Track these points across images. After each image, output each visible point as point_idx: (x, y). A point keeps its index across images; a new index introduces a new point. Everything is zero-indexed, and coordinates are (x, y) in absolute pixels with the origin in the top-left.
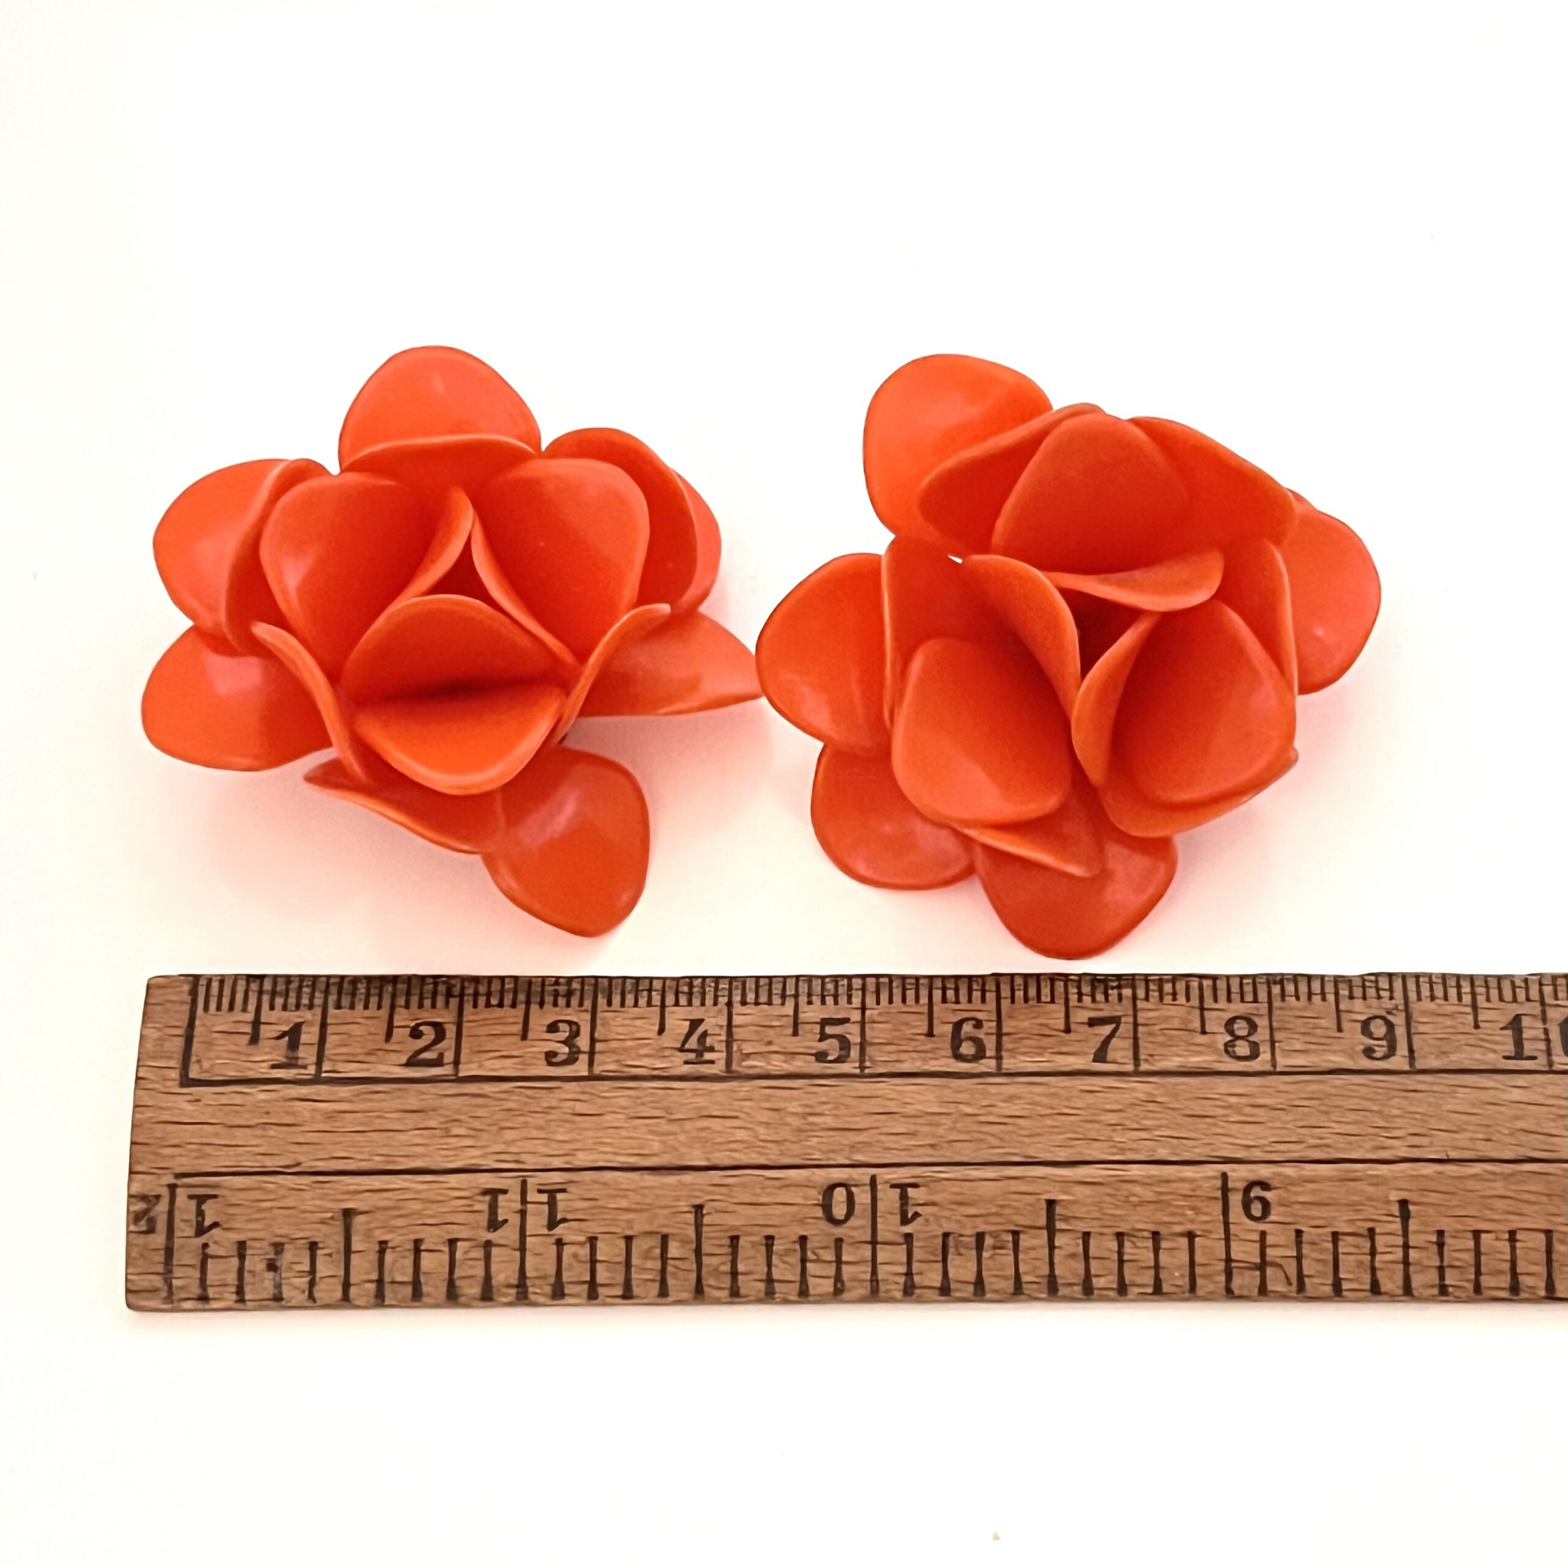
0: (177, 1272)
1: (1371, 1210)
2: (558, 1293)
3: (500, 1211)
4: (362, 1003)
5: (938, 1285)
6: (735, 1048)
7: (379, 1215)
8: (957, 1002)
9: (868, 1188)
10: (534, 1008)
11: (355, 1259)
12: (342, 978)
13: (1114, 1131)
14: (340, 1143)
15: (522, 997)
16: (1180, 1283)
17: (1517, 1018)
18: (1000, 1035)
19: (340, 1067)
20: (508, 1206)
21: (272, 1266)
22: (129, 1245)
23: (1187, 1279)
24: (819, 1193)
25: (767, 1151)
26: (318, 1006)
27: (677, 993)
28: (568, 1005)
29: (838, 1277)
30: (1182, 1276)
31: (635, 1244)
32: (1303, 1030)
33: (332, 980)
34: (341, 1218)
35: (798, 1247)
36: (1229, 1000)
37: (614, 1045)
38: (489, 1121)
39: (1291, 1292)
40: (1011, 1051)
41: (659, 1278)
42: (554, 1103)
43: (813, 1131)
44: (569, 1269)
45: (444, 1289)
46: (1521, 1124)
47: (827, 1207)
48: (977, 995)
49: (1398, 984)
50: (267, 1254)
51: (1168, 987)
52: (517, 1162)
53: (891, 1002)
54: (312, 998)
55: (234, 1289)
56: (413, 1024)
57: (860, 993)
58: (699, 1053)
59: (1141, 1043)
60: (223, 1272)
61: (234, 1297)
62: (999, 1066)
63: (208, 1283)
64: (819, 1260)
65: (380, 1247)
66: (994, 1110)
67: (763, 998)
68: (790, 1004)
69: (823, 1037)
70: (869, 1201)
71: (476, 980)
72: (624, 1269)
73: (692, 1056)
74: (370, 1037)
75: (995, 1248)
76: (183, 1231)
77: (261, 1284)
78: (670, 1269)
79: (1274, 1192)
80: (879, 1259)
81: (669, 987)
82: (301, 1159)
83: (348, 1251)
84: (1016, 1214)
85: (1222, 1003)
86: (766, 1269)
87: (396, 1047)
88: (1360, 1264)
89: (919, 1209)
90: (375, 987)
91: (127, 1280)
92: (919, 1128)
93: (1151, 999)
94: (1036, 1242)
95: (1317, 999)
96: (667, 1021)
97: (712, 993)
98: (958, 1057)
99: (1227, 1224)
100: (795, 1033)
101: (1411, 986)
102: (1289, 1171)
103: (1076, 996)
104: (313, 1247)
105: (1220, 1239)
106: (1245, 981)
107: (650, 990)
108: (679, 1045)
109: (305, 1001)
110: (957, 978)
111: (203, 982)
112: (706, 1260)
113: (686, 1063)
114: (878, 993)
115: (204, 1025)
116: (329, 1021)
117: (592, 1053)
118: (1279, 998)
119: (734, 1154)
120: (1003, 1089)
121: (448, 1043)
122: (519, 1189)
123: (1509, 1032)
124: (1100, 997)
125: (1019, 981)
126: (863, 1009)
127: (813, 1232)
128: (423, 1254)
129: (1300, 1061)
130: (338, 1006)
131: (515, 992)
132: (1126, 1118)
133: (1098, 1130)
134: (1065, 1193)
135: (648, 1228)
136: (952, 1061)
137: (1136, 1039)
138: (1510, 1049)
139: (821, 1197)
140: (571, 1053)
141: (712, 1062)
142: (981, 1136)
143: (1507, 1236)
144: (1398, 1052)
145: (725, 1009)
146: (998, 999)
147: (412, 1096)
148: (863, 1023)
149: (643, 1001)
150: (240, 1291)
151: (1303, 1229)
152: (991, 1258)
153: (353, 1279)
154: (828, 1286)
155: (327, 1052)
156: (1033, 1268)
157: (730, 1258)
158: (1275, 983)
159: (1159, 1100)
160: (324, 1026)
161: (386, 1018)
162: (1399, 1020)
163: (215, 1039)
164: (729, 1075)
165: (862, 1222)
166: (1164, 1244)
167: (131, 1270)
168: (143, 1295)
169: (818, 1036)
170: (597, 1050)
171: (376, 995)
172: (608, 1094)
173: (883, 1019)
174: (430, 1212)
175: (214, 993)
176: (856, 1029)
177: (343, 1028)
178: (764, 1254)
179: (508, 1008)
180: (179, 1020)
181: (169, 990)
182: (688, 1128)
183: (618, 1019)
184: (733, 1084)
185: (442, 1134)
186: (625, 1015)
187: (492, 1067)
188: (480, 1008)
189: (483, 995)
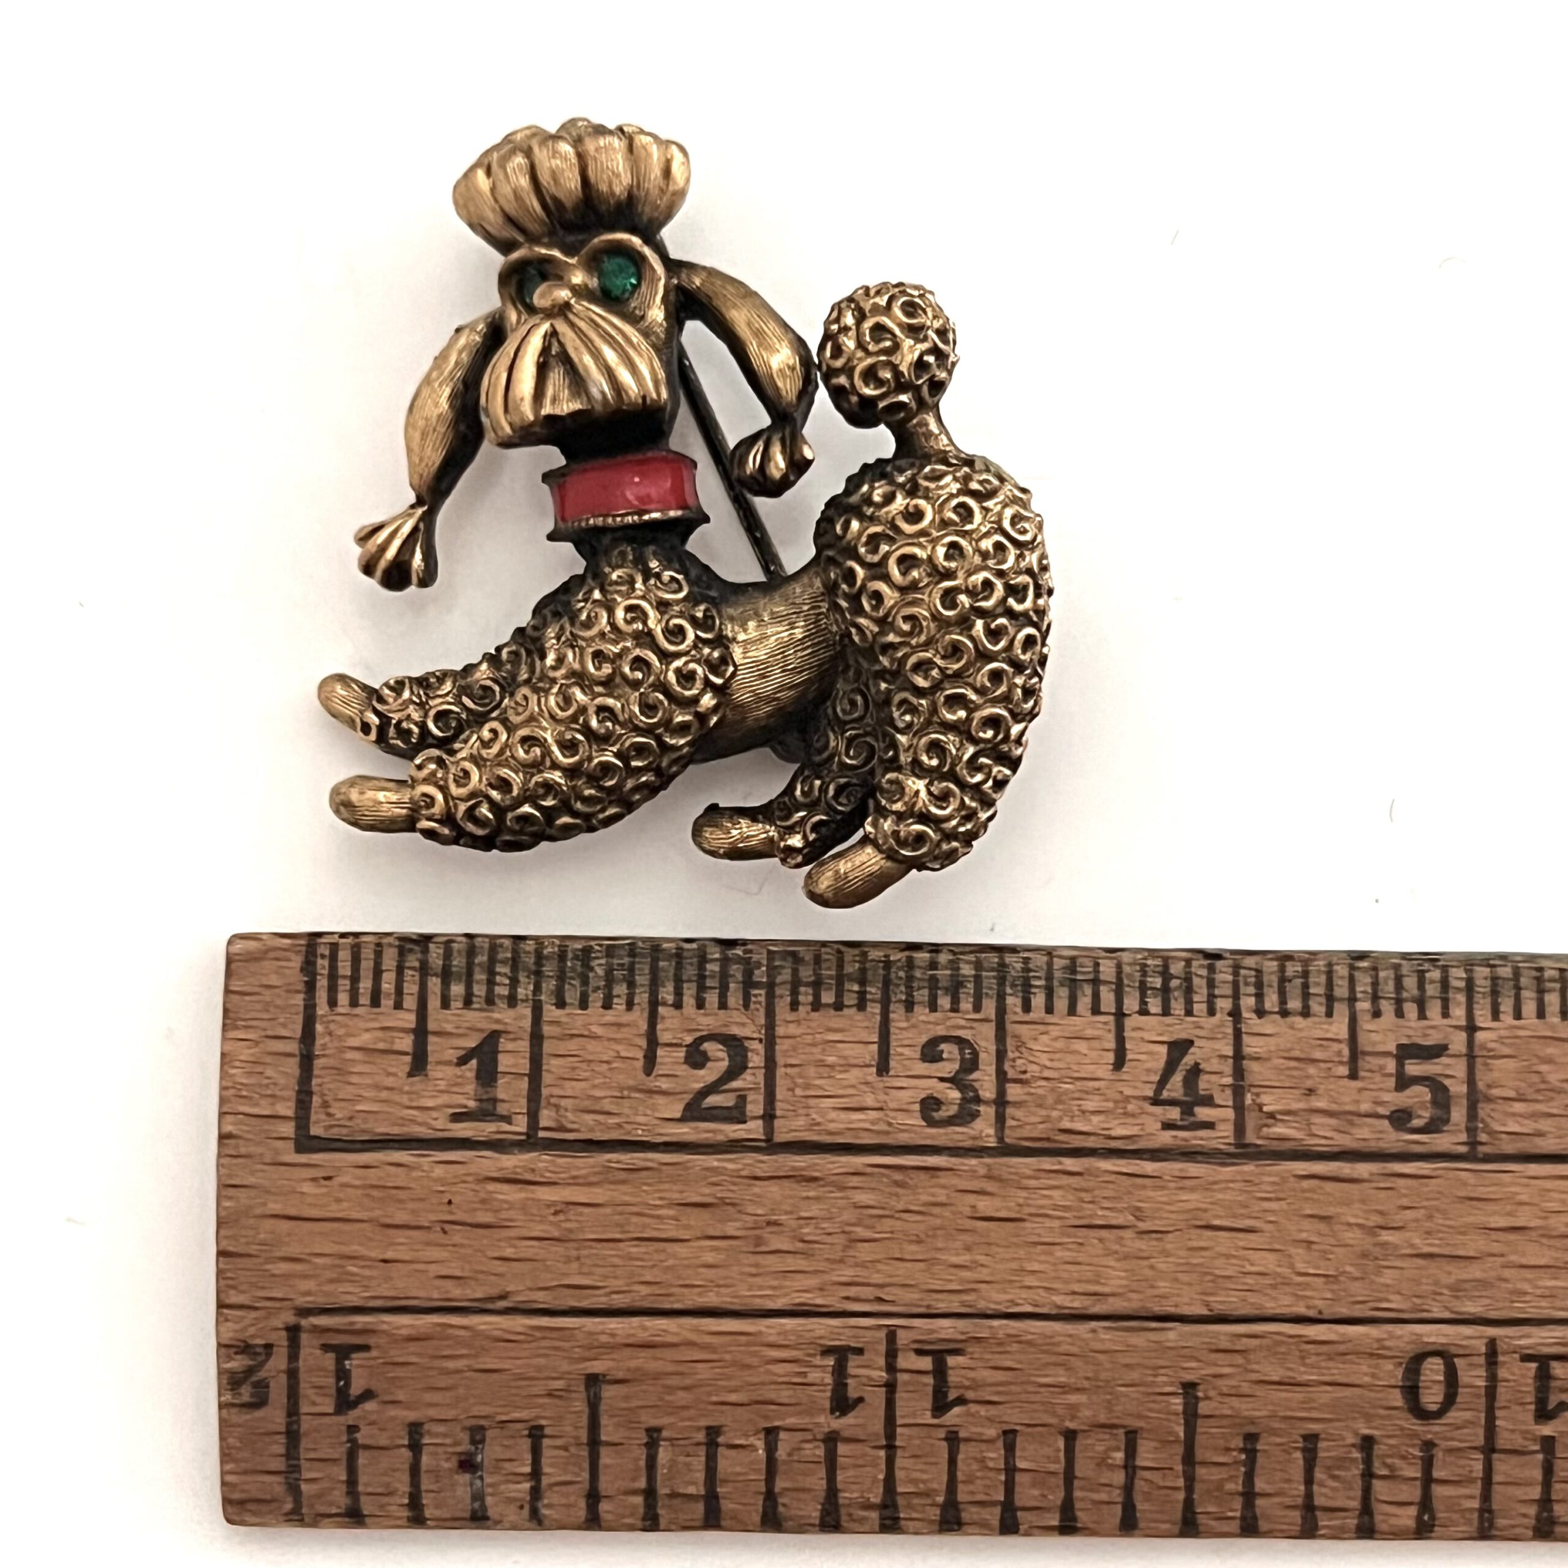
0: (308, 1470)
2: (950, 1520)
3: (851, 1382)
4: (601, 994)
6: (1248, 1099)
7: (646, 1385)
9: (1482, 1360)
10: (897, 1011)
11: (606, 1458)
14: (578, 1259)
15: (874, 990)
19: (569, 1120)
20: (865, 1375)
21: (467, 1464)
22: (223, 1424)
24: (1398, 1367)
25: (1306, 1291)
26: (526, 1000)
27: (1143, 988)
29: (1426, 1504)
31: (1080, 1443)
33: (547, 948)
34: (582, 1388)
35: (1357, 1455)
37: (1040, 1088)
41: (1121, 1499)
42: (942, 1199)
43: (1387, 1256)
44: (969, 1481)
45: (757, 1506)
47: (1411, 1391)
50: (456, 1444)
52: (880, 1300)
53: (1518, 1015)
54: (514, 982)
55: (406, 1501)
56: (689, 1039)
57: (1463, 995)
58: (1187, 1109)
60: (384, 1473)
61: (406, 1513)
63: (361, 1488)
64: (1392, 1476)
65: (650, 1437)
67: (1294, 1004)
68: (1341, 1010)
69: (1403, 1082)
70: (1483, 1382)
72: (1061, 1482)
73: (1174, 1113)
74: (620, 1064)
76: (314, 1404)
77: (449, 1490)
78: (1139, 1485)
80: (1497, 1478)
81: (1130, 976)
82: (510, 1288)
83: (594, 1443)
86: (1302, 1488)
87: (664, 1084)
89: (1566, 1398)
90: (622, 963)
91: (224, 1484)
96: (1128, 1046)
97: (1205, 991)
100: (1353, 1074)
104: (536, 1434)
107: (1096, 982)
108: (1151, 1094)
109: (502, 990)
111: (323, 948)
112: (1201, 1472)
113: (1168, 1126)
114: (1495, 993)
115: (330, 1034)
116: (547, 1030)
117: (1001, 1102)
119: (1253, 1298)
121: (751, 1079)
122: (883, 1348)
126: (1471, 1028)
128: (720, 1449)
130: (561, 1004)
131: (863, 982)
135: (1102, 1418)
139: (1400, 1373)
140: (963, 1099)
141: (1210, 1125)
145: (1229, 1023)
147: (695, 1175)
148: (1471, 1057)
149: (1084, 1003)
150: (415, 1503)
153: (605, 1484)
154: (1407, 1517)
155: (545, 1092)
157: (1243, 1469)
160: (537, 1038)
161: (644, 1026)
163: (354, 1062)
164: (1243, 1152)
165: (1468, 1415)
167: (228, 1467)
168: (249, 1506)
169: (1393, 1079)
170: (1010, 1098)
171: (624, 980)
172: (1033, 1183)
173: (1507, 1051)
174: (733, 1383)
175: (345, 968)
176: (1459, 1069)
177: (572, 1046)
178: (1301, 1462)
179: (853, 1010)
180: (284, 1025)
181: (266, 963)
182: (1169, 1246)
183: (1044, 1038)
184: (1249, 1168)
185: (751, 1249)
186: (1055, 1031)
187: (832, 1126)
188: (803, 1010)
189: (807, 985)
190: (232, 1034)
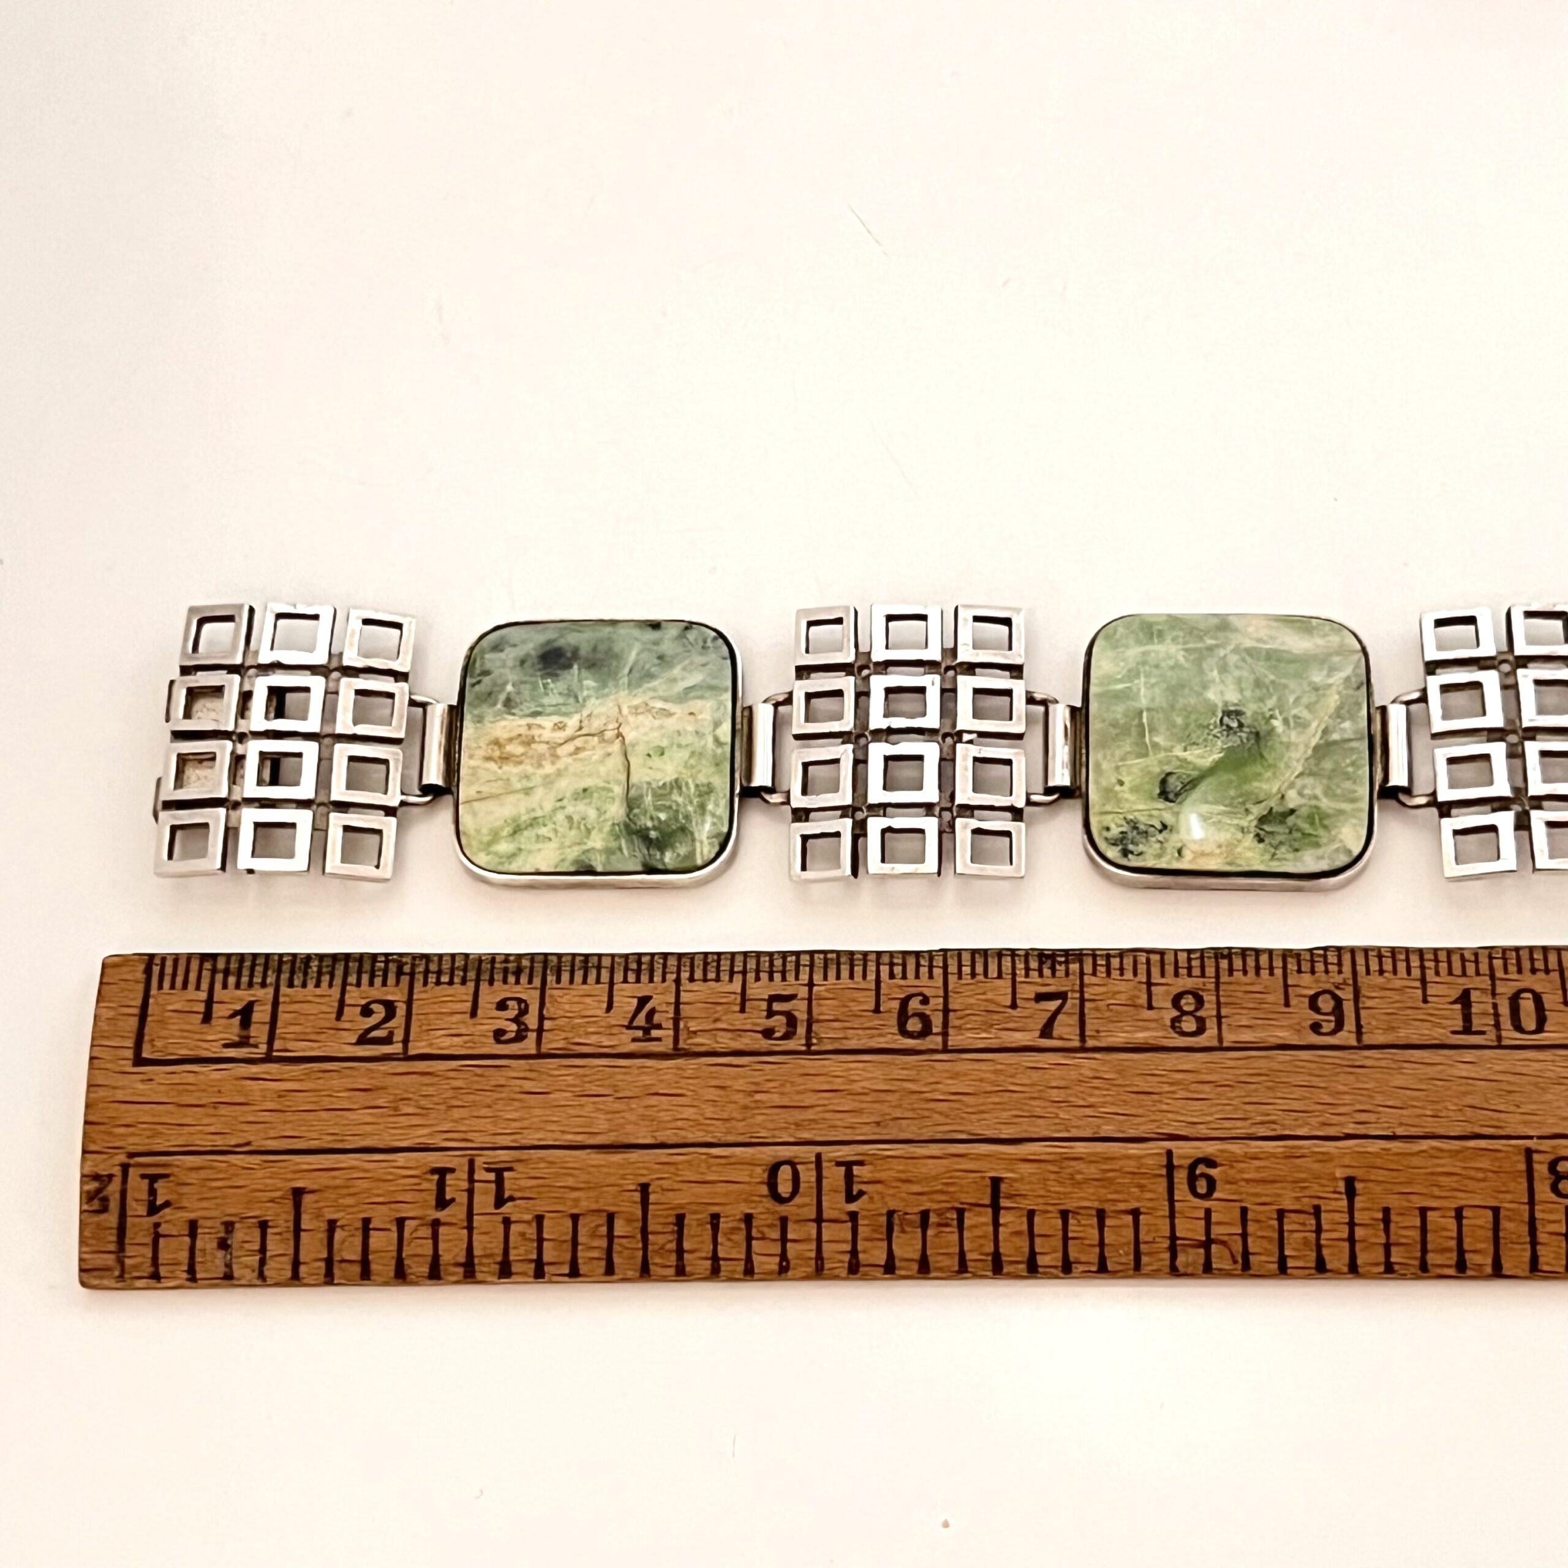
0: (130, 1251)
1: (1316, 1187)
2: (505, 1271)
3: (448, 1189)
4: (314, 981)
5: (883, 1263)
6: (682, 1025)
7: (330, 1195)
8: (904, 977)
9: (813, 1166)
10: (484, 986)
11: (304, 1239)
12: (294, 955)
13: (1060, 1107)
14: (291, 1122)
15: (471, 975)
16: (1123, 1260)
17: (1466, 994)
18: (946, 1011)
19: (290, 1045)
20: (456, 1185)
21: (223, 1245)
22: (82, 1225)
23: (1132, 1257)
24: (764, 1171)
25: (711, 1128)
26: (271, 984)
27: (626, 970)
28: (517, 982)
29: (783, 1256)
30: (1127, 1254)
31: (581, 1222)
32: (1252, 1005)
33: (285, 959)
34: (291, 1197)
35: (743, 1226)
36: (1176, 974)
37: (561, 1022)
38: (435, 1099)
39: (1236, 1270)
40: (959, 1028)
41: (604, 1257)
42: (503, 1083)
43: (758, 1108)
44: (515, 1248)
45: (393, 1268)
46: (1469, 1100)
47: (772, 1186)
48: (924, 970)
49: (1347, 958)
50: (218, 1232)
51: (1115, 962)
52: (465, 1140)
53: (838, 977)
54: (265, 977)
55: (186, 1268)
56: (363, 1002)
57: (807, 969)
58: (646, 1031)
59: (1088, 1021)
60: (174, 1251)
61: (185, 1275)
62: (945, 1042)
63: (160, 1261)
64: (763, 1238)
65: (329, 1225)
66: (940, 1086)
67: (712, 975)
68: (738, 978)
69: (771, 1013)
70: (814, 1179)
71: (426, 957)
72: (570, 1248)
73: (640, 1033)
74: (322, 1016)
75: (940, 1225)
76: (136, 1210)
77: (212, 1261)
78: (616, 1248)
79: (1219, 1169)
80: (825, 1237)
81: (619, 964)
82: (252, 1138)
83: (297, 1230)
84: (961, 1192)
85: (1169, 979)
86: (711, 1247)
87: (347, 1025)
88: (1306, 1242)
89: (864, 1187)
90: (327, 966)
91: (81, 1260)
92: (864, 1105)
93: (1099, 974)
94: (983, 1219)
95: (1265, 973)
96: (615, 999)
97: (660, 971)
98: (904, 1032)
99: (1171, 1201)
100: (743, 1010)
101: (1360, 960)
102: (1235, 1148)
103: (1023, 972)
104: (263, 1226)
105: (1164, 1217)
106: (1192, 956)
107: (599, 968)
108: (626, 1023)
109: (258, 979)
110: (905, 954)
111: (157, 961)
112: (651, 1237)
113: (634, 1040)
114: (826, 968)
115: (157, 1004)
116: (282, 999)
117: (540, 1031)
118: (1227, 973)
119: (683, 1133)
120: (947, 1066)
121: (398, 1021)
122: (466, 1168)
123: (1458, 1006)
124: (1047, 972)
125: (966, 958)
126: (811, 984)
127: (760, 1210)
128: (372, 1232)
129: (1247, 1036)
130: (291, 985)
131: (465, 969)
132: (1071, 1095)
133: (1045, 1108)
134: (1012, 1171)
135: (594, 1206)
136: (899, 1037)
137: (1082, 1015)
138: (1459, 1024)
139: (766, 1175)
140: (518, 1032)
141: (659, 1039)
142: (926, 1113)
143: (1453, 1214)
144: (1346, 1028)
145: (674, 986)
146: (946, 974)
147: (362, 1074)
148: (810, 1000)
149: (592, 978)
150: (191, 1270)
151: (1249, 1206)
152: (936, 1235)
153: (303, 1257)
154: (773, 1263)
155: (278, 1031)
156: (977, 1248)
157: (676, 1236)
158: (1223, 957)
159: (1106, 1076)
160: (276, 1003)
161: (338, 996)
162: (1346, 994)
163: (170, 1018)
164: (678, 1052)
165: (807, 1200)
166: (1108, 1222)
167: (85, 1249)
168: (96, 1273)
169: (765, 1013)
170: (545, 1028)
171: (328, 973)
172: (556, 1073)
173: (831, 996)
174: (380, 1192)
175: (169, 970)
176: (803, 1006)
177: (295, 1007)
178: (710, 1232)
179: (458, 986)
180: (133, 999)
181: (125, 969)
182: (634, 1106)
183: (567, 997)
184: (680, 1062)
185: (392, 1113)
186: (574, 993)
187: (442, 1045)
188: (430, 985)
189: (433, 973)
190: (102, 1005)
